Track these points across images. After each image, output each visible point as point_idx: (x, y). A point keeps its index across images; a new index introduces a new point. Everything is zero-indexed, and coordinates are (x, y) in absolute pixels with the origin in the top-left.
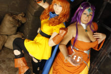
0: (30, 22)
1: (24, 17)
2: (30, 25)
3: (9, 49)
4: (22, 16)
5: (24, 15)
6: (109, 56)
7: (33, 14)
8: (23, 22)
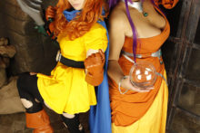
0: (24, 49)
1: (9, 44)
2: (27, 55)
3: (8, 115)
4: (3, 45)
5: (6, 42)
6: (194, 46)
7: (24, 32)
8: (11, 56)
